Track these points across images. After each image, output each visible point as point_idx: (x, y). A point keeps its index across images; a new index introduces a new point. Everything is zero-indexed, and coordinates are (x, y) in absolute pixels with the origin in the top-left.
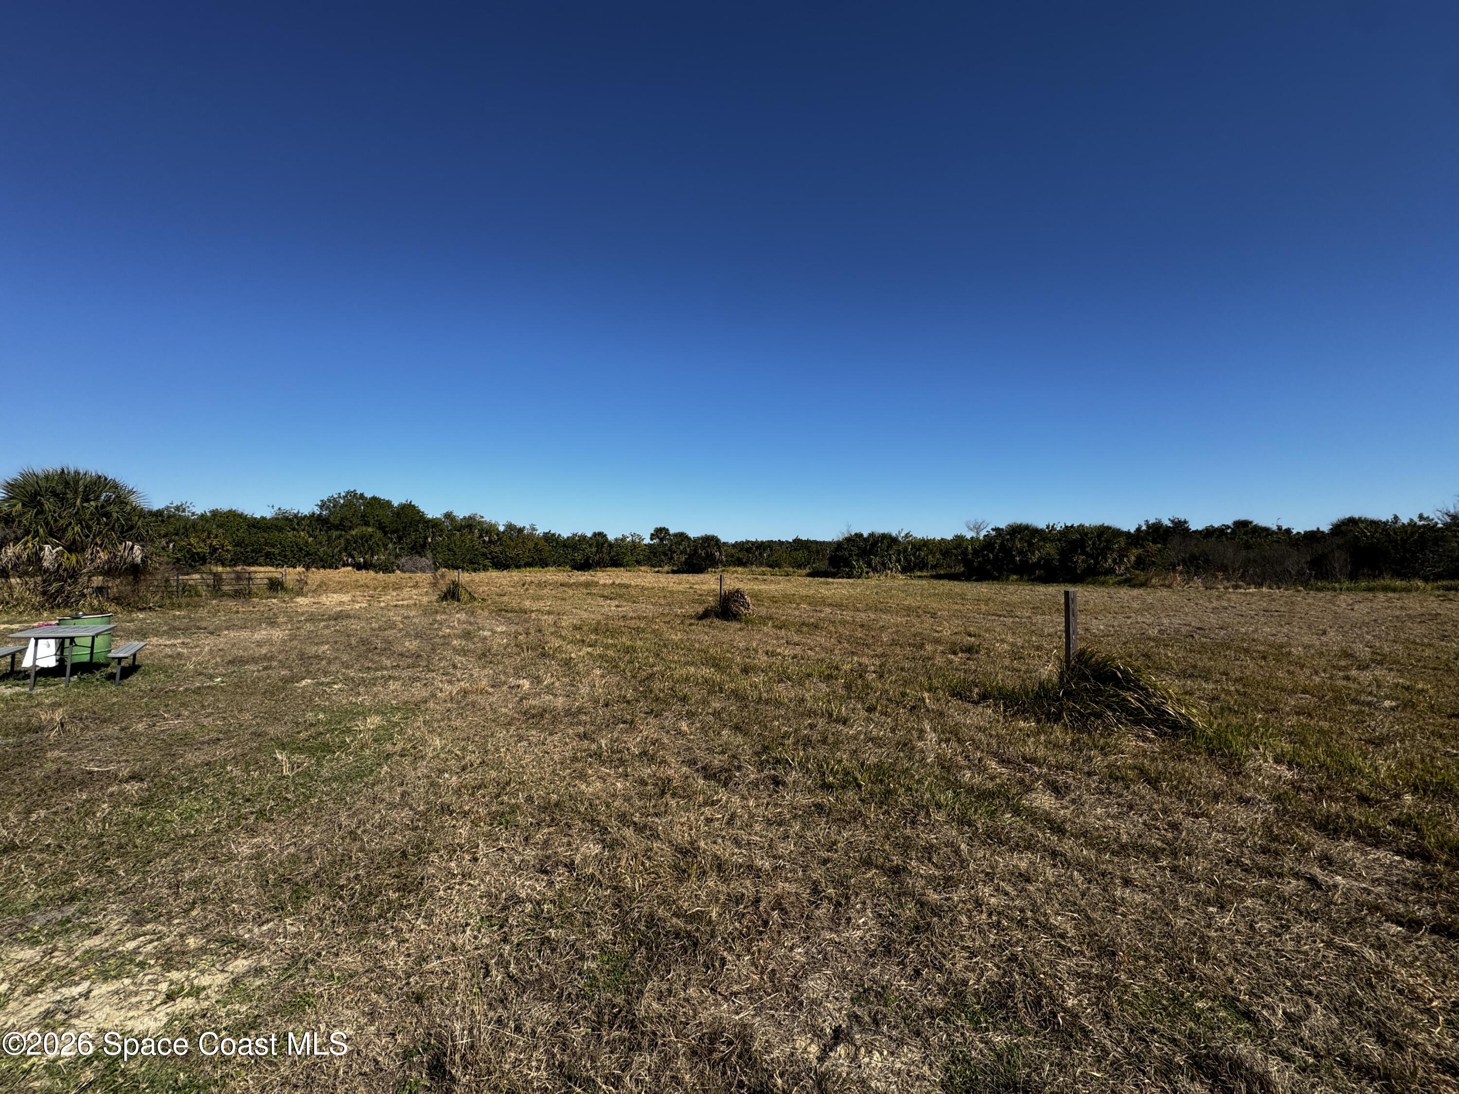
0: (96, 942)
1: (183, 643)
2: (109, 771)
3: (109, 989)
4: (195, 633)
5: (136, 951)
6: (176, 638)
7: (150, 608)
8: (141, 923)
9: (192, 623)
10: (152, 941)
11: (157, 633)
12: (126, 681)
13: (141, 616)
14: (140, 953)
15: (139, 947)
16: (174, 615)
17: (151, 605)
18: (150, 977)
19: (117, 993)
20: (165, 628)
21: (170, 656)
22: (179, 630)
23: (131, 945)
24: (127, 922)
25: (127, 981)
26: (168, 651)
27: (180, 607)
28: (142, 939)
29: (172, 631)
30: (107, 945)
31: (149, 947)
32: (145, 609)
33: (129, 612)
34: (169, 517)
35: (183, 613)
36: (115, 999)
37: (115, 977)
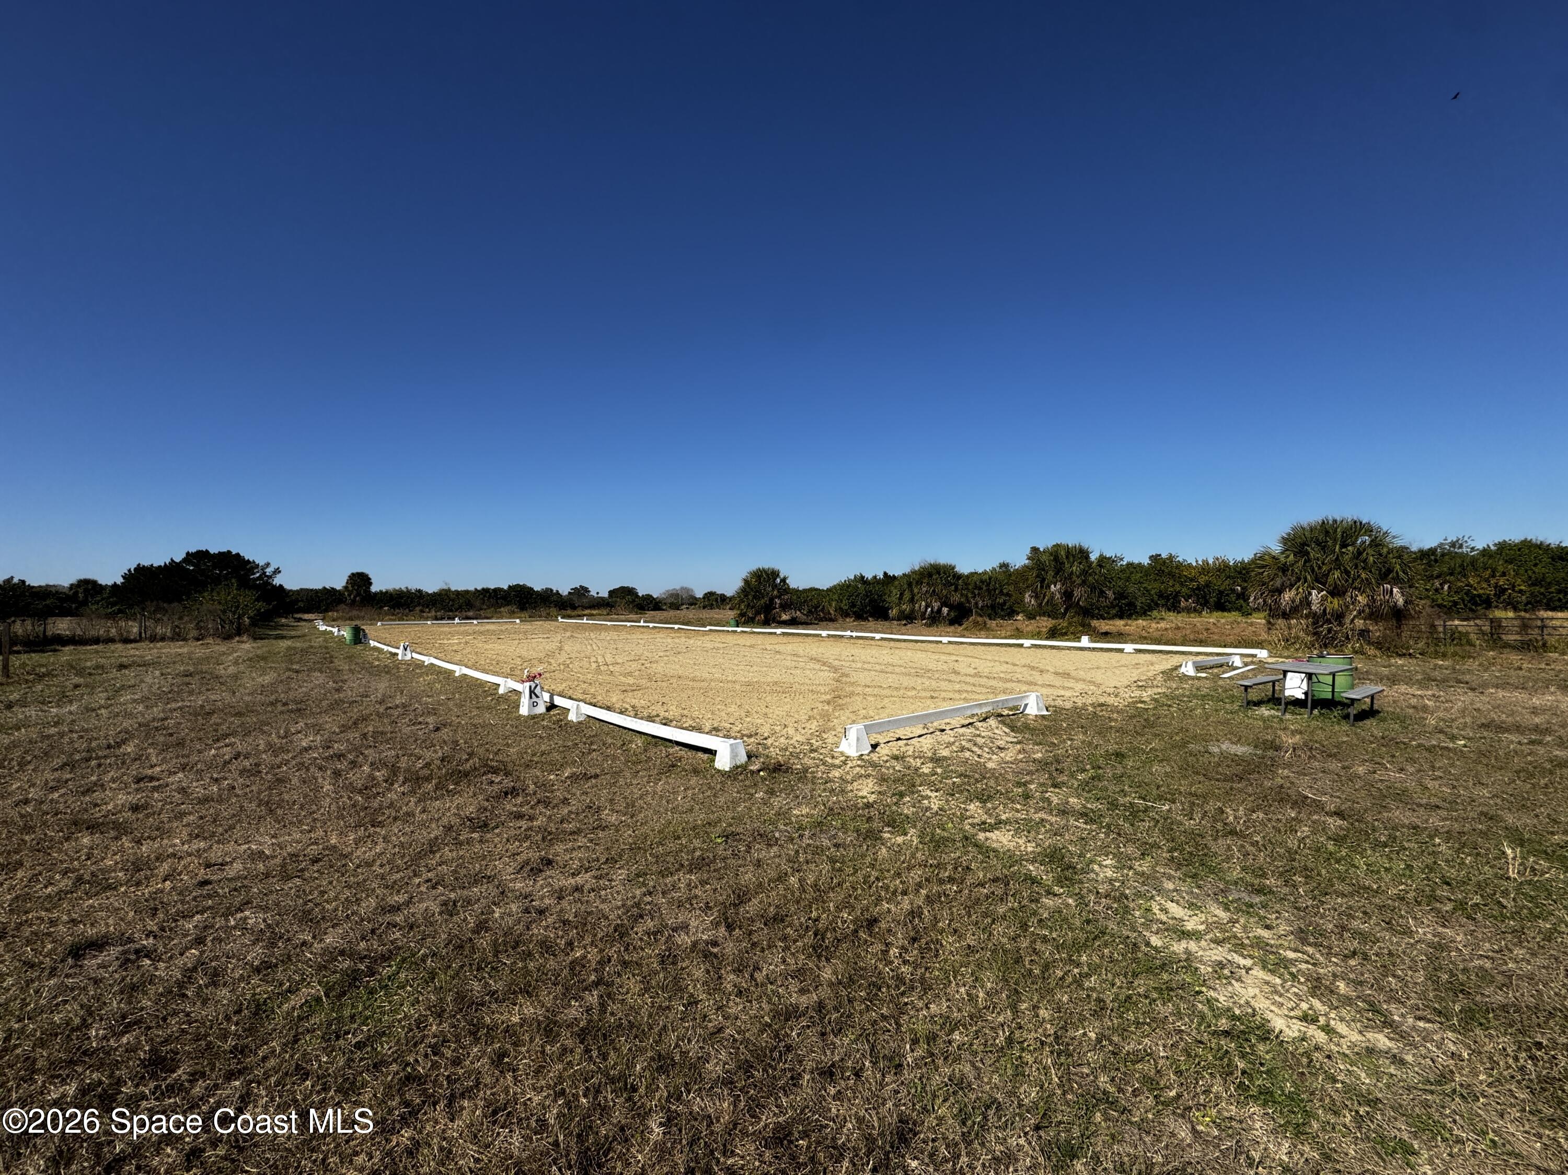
0: (1265, 934)
1: (1434, 696)
2: (1320, 801)
3: (1265, 977)
4: (1452, 687)
5: (1293, 962)
6: (1427, 688)
7: (1410, 654)
8: (1304, 941)
9: (1455, 675)
10: (1307, 962)
11: (1409, 681)
12: (1361, 724)
13: (1400, 662)
14: (1296, 966)
15: (1296, 961)
16: (1436, 665)
17: (1411, 651)
18: (1296, 990)
19: (1267, 983)
20: (1419, 677)
21: (1414, 707)
22: (1434, 681)
23: (1291, 955)
24: (1292, 933)
25: (1278, 981)
26: (1414, 701)
27: (1444, 656)
28: (1300, 955)
29: (1427, 681)
30: (1272, 942)
31: (1304, 966)
32: (1404, 655)
33: (1388, 657)
34: (1443, 555)
35: (1447, 663)
36: (1267, 989)
37: (1270, 970)
